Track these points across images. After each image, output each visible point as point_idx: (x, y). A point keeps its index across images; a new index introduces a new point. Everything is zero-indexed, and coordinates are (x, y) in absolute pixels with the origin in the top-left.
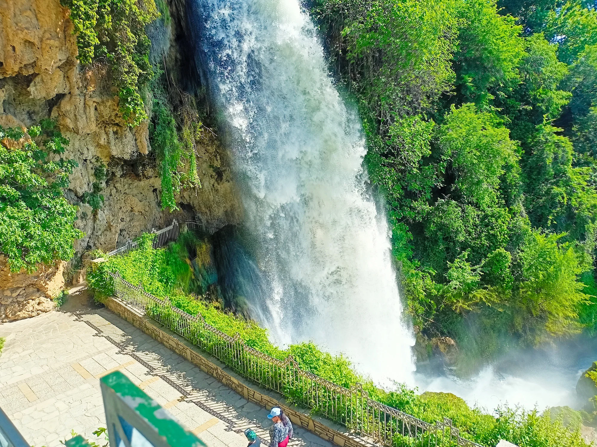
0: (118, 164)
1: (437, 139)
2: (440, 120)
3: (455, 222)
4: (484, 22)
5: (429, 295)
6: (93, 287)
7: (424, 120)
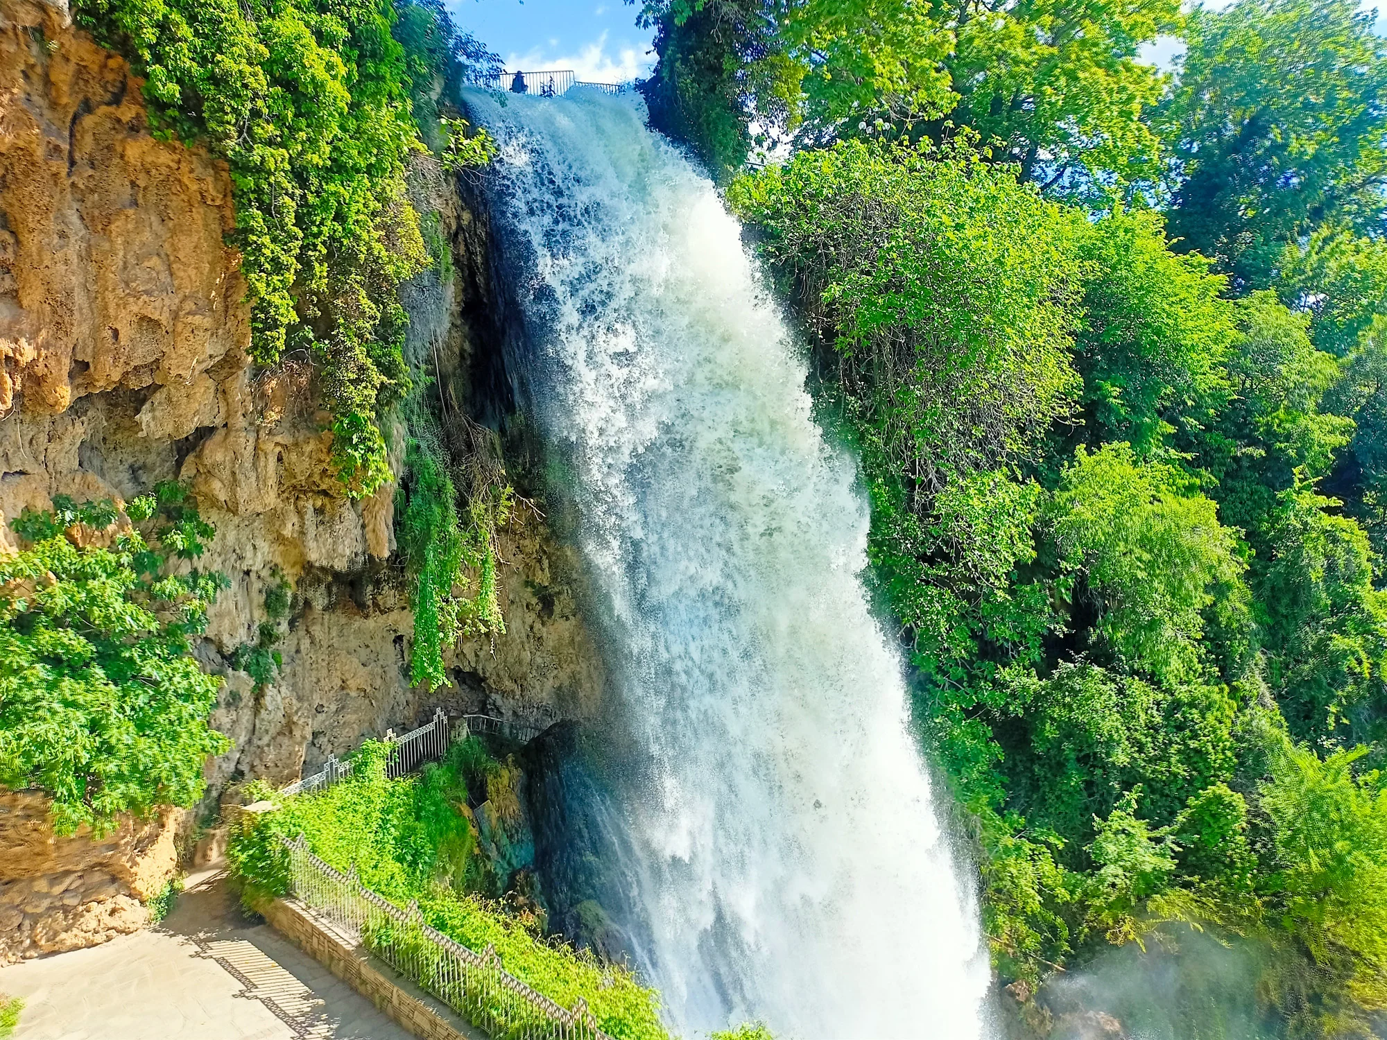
0: (319, 581)
1: (1047, 523)
2: (1052, 482)
3: (1103, 718)
4: (1140, 269)
5: (1049, 901)
6: (241, 872)
7: (1015, 479)
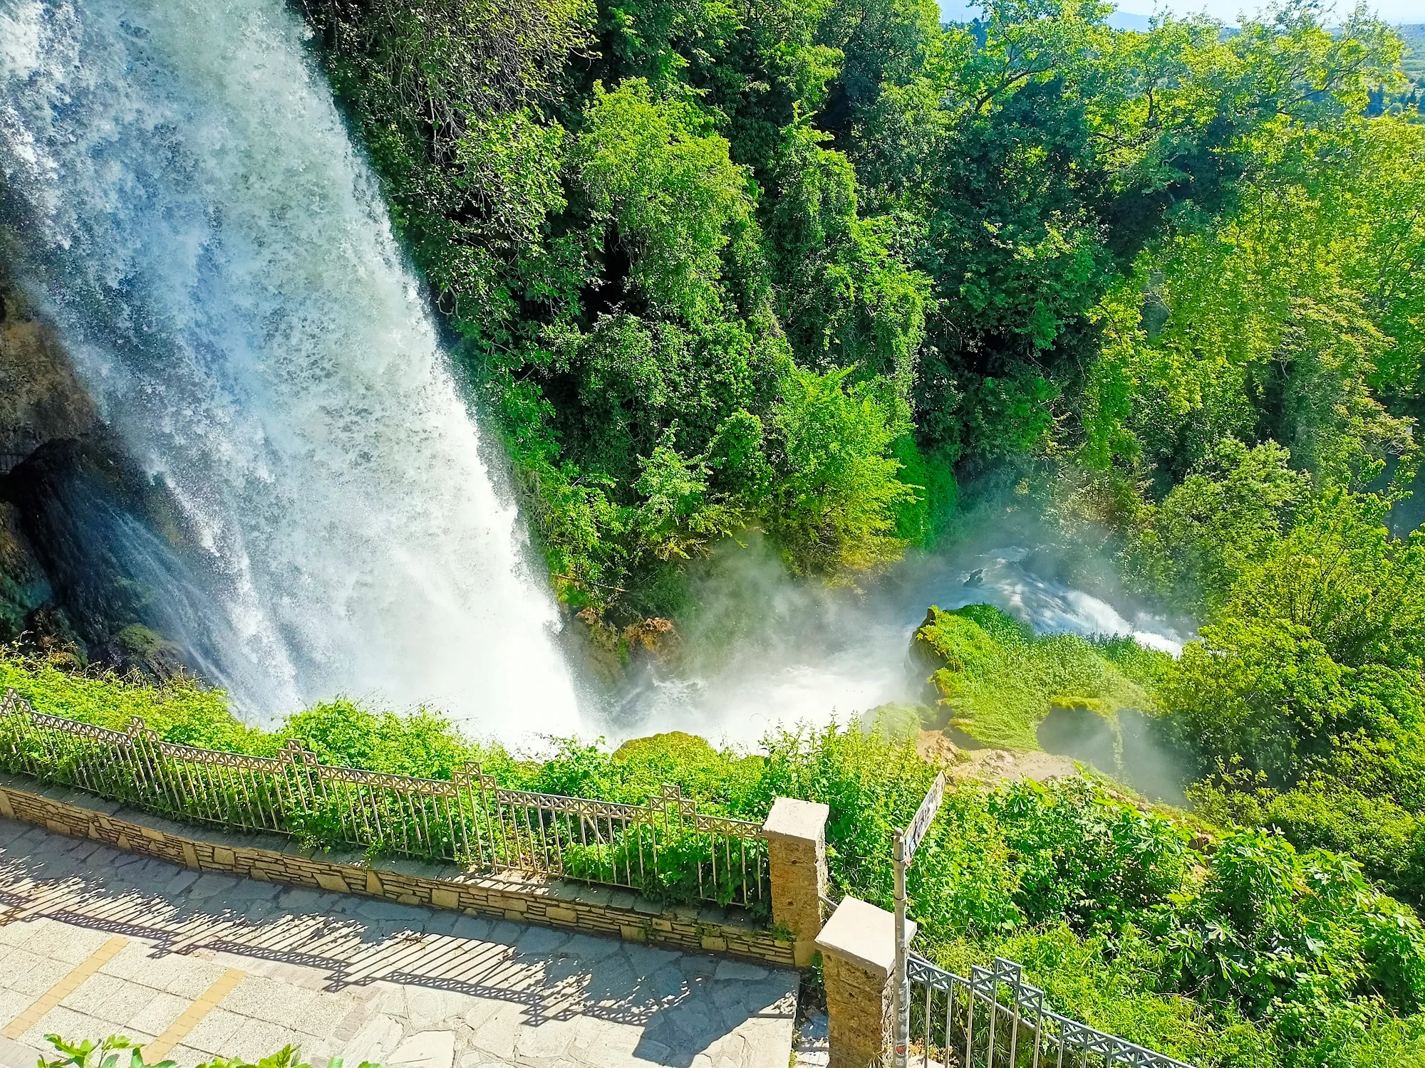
1: (574, 169)
2: (575, 123)
3: (641, 364)
5: (606, 535)
7: (538, 121)
